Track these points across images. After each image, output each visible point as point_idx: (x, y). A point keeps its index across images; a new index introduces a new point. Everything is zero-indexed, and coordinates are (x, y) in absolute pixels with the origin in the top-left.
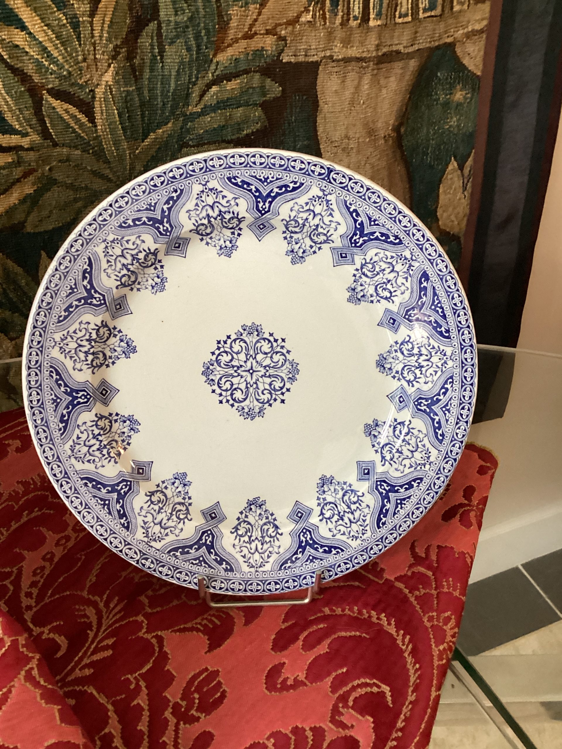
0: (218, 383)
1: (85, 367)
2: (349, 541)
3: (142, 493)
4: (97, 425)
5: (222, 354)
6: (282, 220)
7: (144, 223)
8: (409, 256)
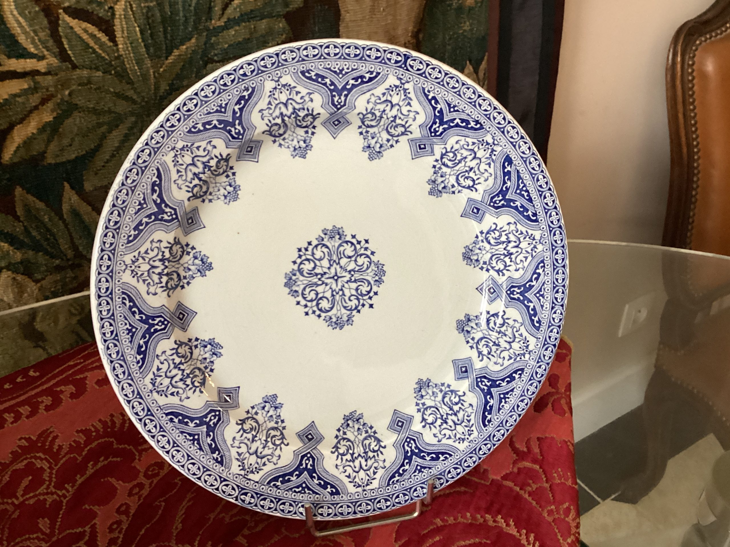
0: (303, 294)
1: (159, 290)
2: (456, 444)
3: (233, 421)
4: (177, 353)
5: (304, 262)
6: (359, 114)
7: (215, 127)
8: (490, 141)
